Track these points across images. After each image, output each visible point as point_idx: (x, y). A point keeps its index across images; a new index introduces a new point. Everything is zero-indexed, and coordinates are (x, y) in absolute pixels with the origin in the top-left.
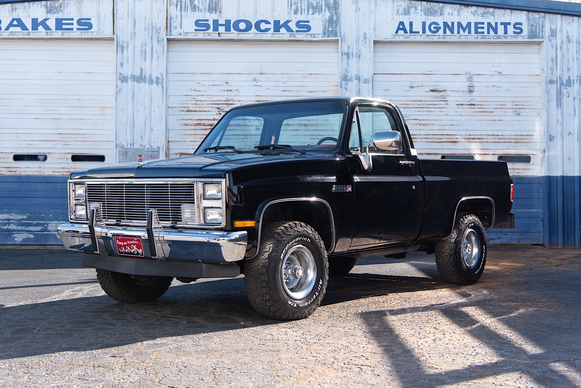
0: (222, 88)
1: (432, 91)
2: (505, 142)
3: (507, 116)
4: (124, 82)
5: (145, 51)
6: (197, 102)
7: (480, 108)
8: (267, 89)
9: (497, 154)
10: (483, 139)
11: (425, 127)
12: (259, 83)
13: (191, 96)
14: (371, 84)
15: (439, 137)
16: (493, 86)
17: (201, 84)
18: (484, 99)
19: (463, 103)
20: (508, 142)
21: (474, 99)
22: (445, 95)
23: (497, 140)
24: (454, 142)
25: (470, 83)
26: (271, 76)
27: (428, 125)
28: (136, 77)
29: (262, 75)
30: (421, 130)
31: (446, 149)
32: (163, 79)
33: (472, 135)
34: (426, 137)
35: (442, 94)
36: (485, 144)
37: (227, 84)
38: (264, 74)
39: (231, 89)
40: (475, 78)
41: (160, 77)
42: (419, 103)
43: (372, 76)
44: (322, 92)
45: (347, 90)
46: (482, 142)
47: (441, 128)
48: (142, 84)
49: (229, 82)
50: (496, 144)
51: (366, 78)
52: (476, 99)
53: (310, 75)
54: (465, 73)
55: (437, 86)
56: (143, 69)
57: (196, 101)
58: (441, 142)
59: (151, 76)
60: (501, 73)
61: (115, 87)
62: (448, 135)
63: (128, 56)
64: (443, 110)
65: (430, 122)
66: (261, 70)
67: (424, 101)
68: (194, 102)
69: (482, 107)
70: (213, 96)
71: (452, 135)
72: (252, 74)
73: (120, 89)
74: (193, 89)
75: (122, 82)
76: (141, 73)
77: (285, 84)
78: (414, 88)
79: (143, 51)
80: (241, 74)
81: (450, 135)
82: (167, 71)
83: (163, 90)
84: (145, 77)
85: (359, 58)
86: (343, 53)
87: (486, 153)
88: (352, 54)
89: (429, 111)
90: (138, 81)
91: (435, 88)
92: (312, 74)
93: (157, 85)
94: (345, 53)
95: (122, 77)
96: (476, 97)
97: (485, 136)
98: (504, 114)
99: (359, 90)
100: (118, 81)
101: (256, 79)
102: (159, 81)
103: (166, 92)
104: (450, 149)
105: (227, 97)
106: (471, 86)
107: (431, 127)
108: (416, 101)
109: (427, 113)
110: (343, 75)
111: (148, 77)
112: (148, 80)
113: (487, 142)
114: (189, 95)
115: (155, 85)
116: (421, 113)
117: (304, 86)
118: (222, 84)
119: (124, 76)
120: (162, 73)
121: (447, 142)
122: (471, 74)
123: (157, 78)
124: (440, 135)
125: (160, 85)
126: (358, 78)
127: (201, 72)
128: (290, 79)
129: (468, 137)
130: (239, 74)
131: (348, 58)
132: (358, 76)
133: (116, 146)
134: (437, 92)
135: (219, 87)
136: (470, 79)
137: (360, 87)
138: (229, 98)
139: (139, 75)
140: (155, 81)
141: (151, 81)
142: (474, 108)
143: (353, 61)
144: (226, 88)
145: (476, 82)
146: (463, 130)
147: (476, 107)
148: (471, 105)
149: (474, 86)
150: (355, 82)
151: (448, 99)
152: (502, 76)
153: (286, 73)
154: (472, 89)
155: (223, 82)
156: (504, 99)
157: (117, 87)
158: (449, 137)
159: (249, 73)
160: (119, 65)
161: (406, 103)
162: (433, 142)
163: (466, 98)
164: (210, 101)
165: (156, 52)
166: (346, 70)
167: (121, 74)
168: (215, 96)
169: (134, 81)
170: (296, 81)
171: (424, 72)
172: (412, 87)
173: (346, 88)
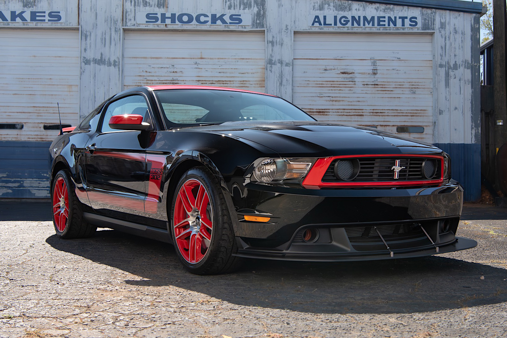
0: (169, 70)
1: (343, 73)
2: (403, 116)
3: (404, 94)
4: (87, 64)
5: (105, 39)
6: (148, 82)
7: (382, 87)
8: (206, 71)
9: (396, 126)
10: (384, 113)
11: (337, 103)
12: (199, 66)
13: (143, 76)
14: (291, 67)
15: (348, 111)
16: (393, 69)
17: (151, 67)
18: (385, 80)
19: (368, 83)
20: (405, 116)
21: (377, 80)
22: (353, 76)
23: (396, 114)
24: (360, 115)
25: (374, 66)
26: (209, 60)
27: (339, 101)
28: (97, 60)
29: (202, 59)
30: (333, 105)
31: (354, 121)
32: (119, 62)
33: (375, 110)
34: (337, 111)
35: (351, 75)
36: (386, 117)
37: (173, 67)
38: (204, 58)
39: (176, 71)
40: (378, 63)
41: (117, 60)
42: (332, 83)
43: (293, 60)
44: (252, 73)
45: (271, 72)
46: (384, 116)
47: (350, 103)
48: (102, 67)
49: (175, 65)
50: (396, 117)
51: (287, 62)
52: (379, 80)
53: (242, 60)
54: (369, 59)
55: (347, 69)
56: (103, 54)
57: (147, 80)
58: (350, 115)
59: (109, 59)
60: (400, 58)
61: (79, 68)
62: (356, 109)
63: (91, 43)
64: (351, 89)
65: (341, 99)
66: (201, 56)
67: (335, 81)
68: (146, 82)
69: (384, 86)
70: (161, 76)
71: (359, 109)
72: (194, 58)
73: (84, 70)
74: (144, 71)
75: (86, 64)
76: (101, 57)
77: (221, 67)
78: (328, 70)
79: (103, 39)
80: (185, 58)
81: (357, 109)
82: (123, 55)
83: (119, 71)
84: (105, 60)
85: (282, 46)
86: (269, 42)
87: (387, 125)
88: (276, 42)
89: (340, 90)
90: (99, 64)
91: (346, 71)
92: (243, 59)
93: (115, 67)
94: (270, 41)
95: (86, 60)
96: (379, 78)
97: (386, 110)
98: (402, 92)
99: (282, 72)
100: (82, 64)
101: (197, 63)
102: (116, 63)
103: (122, 72)
104: (357, 121)
105: (173, 77)
106: (375, 70)
107: (341, 103)
108: (329, 81)
109: (338, 92)
110: (268, 60)
111: (107, 60)
112: (107, 63)
113: (388, 116)
114: (142, 75)
115: (113, 67)
116: (333, 91)
117: (236, 69)
118: (169, 67)
119: (87, 59)
120: (119, 57)
121: (354, 115)
122: (375, 59)
123: (115, 61)
124: (349, 109)
125: (117, 67)
126: (281, 62)
127: (151, 57)
128: (225, 63)
129: (372, 111)
130: (183, 58)
131: (273, 45)
132: (281, 61)
133: (80, 117)
134: (347, 74)
135: (166, 70)
136: (374, 64)
137: (283, 70)
138: (175, 78)
139: (100, 58)
140: (112, 64)
141: (109, 64)
142: (378, 87)
143: (277, 48)
144: (172, 70)
145: (379, 66)
146: (368, 105)
147: (379, 86)
148: (375, 85)
149: (378, 69)
150: (279, 65)
151: (356, 80)
152: (400, 61)
153: (222, 58)
154: (375, 72)
155: (170, 65)
156: (402, 80)
157: (81, 68)
158: (357, 111)
159: (191, 57)
160: (83, 51)
161: (321, 83)
162: (344, 115)
163: (370, 79)
164: (159, 80)
165: (114, 39)
166: (271, 55)
167: (84, 58)
168: (163, 76)
169: (95, 63)
170: (230, 64)
171: (336, 58)
172: (326, 70)
173: (271, 70)
